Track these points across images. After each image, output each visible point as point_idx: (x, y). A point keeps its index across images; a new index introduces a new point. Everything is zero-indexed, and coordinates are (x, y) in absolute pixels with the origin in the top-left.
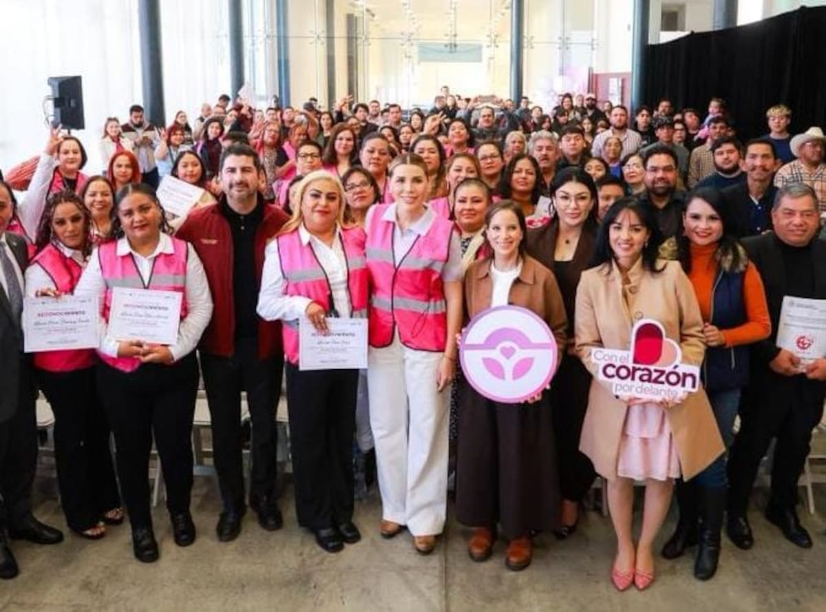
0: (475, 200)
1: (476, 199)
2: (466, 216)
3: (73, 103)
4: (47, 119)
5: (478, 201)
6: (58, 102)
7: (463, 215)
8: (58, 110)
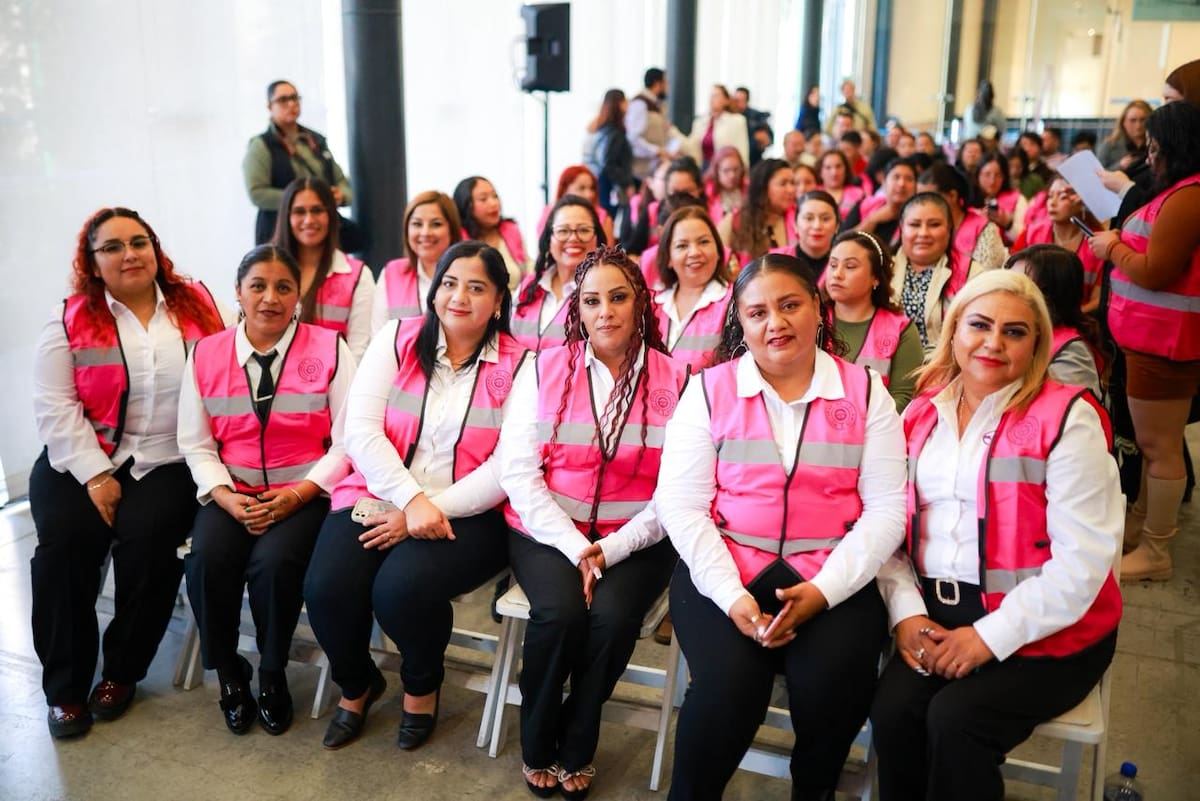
0: (933, 224)
1: (933, 222)
2: (920, 246)
3: (556, 48)
4: (515, 75)
5: (936, 225)
6: (535, 46)
7: (917, 244)
8: (533, 59)
